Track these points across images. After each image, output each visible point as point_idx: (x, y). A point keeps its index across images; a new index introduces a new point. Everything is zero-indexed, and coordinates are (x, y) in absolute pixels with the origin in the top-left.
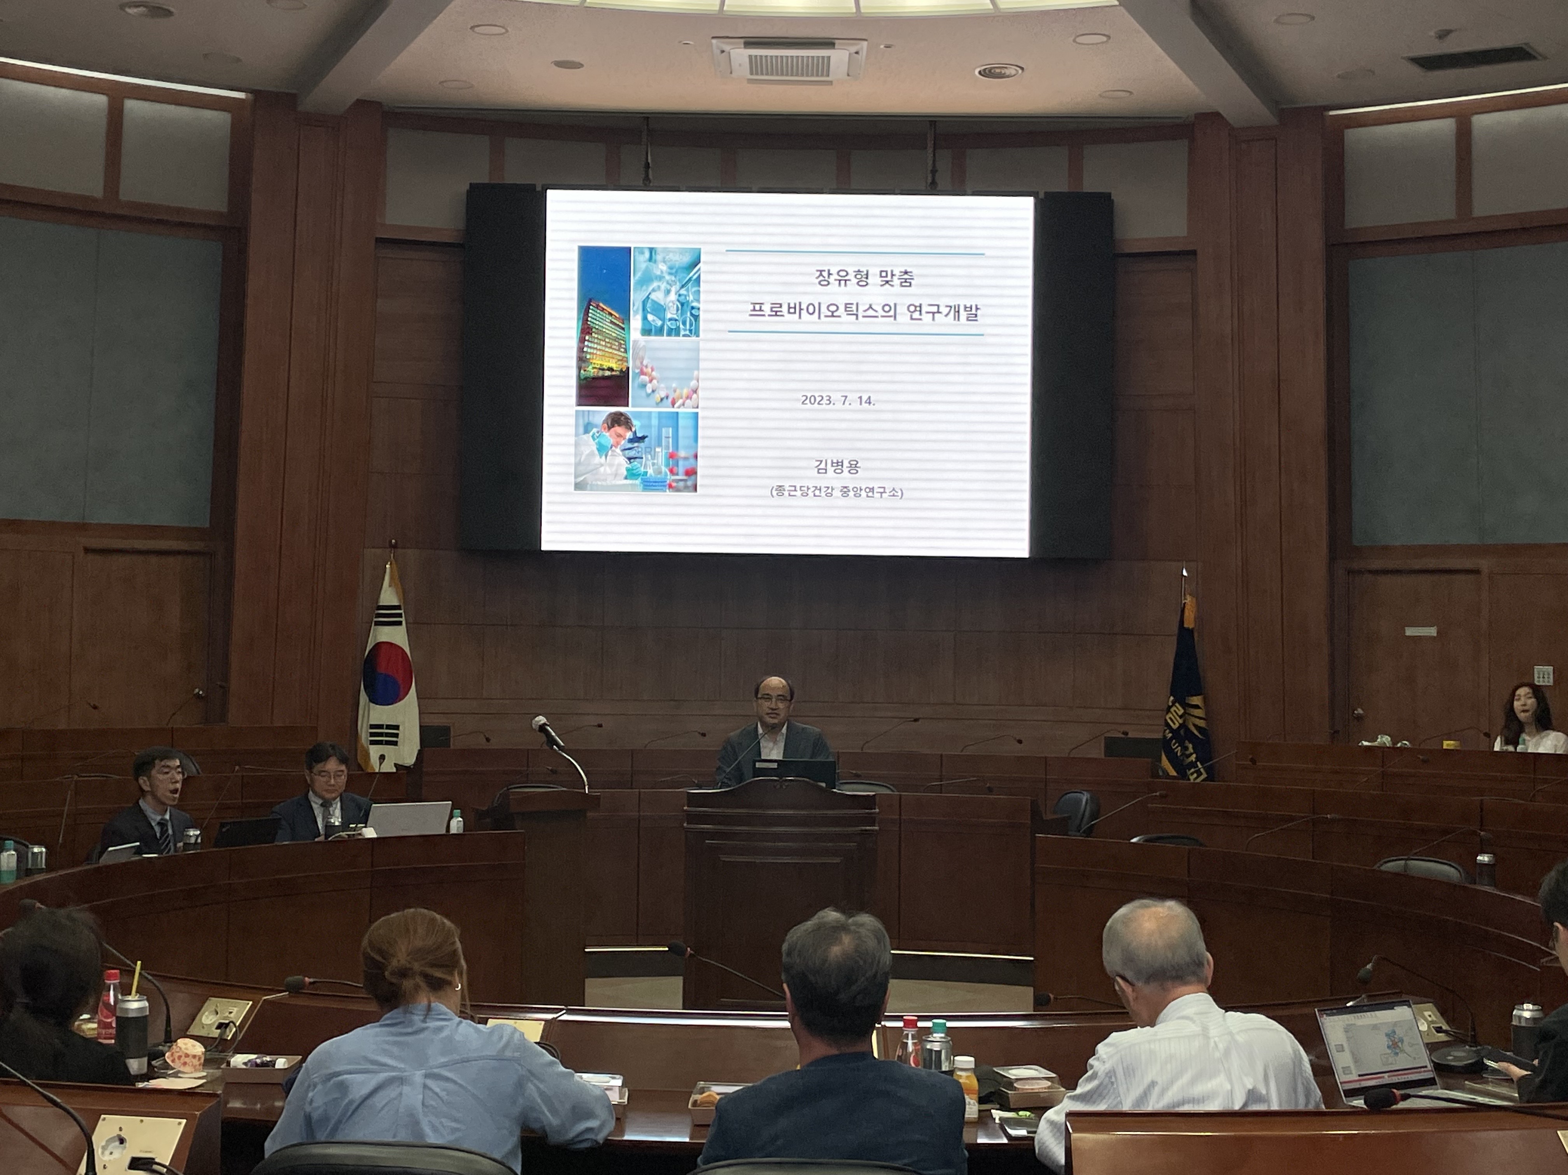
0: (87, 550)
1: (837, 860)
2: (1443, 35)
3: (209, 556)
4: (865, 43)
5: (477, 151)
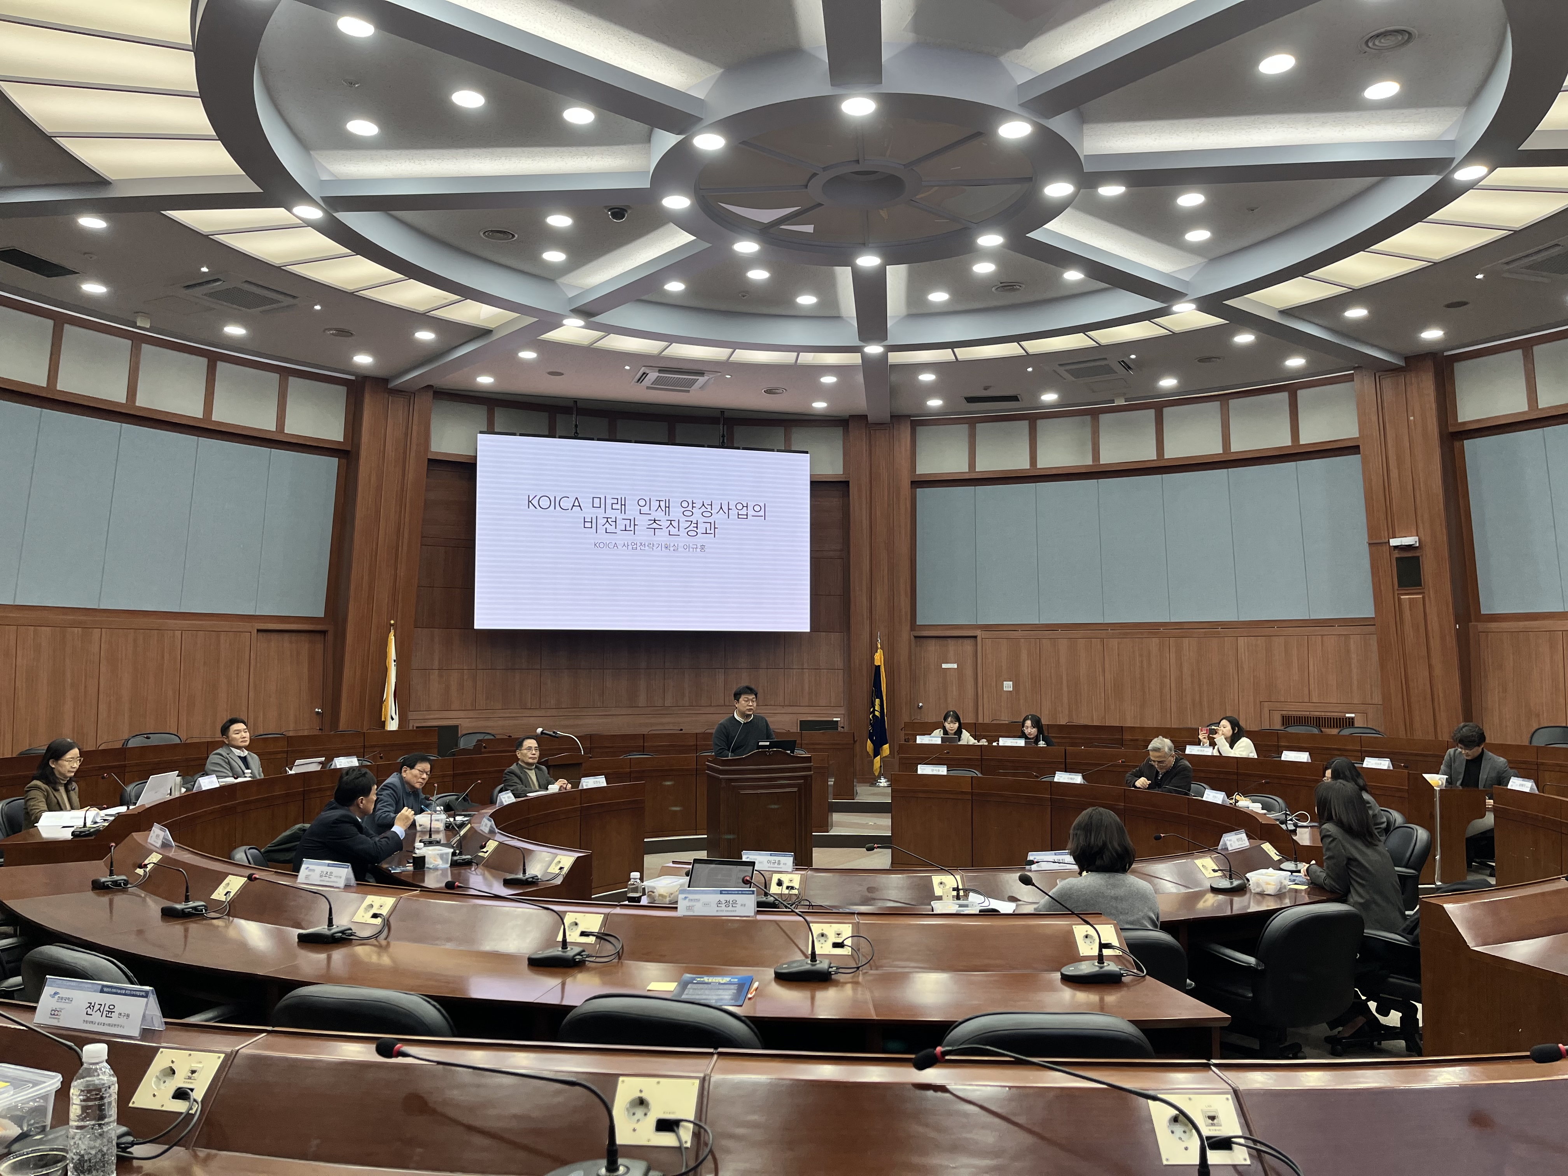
0: (258, 631)
1: (795, 790)
2: (986, 389)
3: (324, 633)
4: (720, 374)
5: (480, 413)
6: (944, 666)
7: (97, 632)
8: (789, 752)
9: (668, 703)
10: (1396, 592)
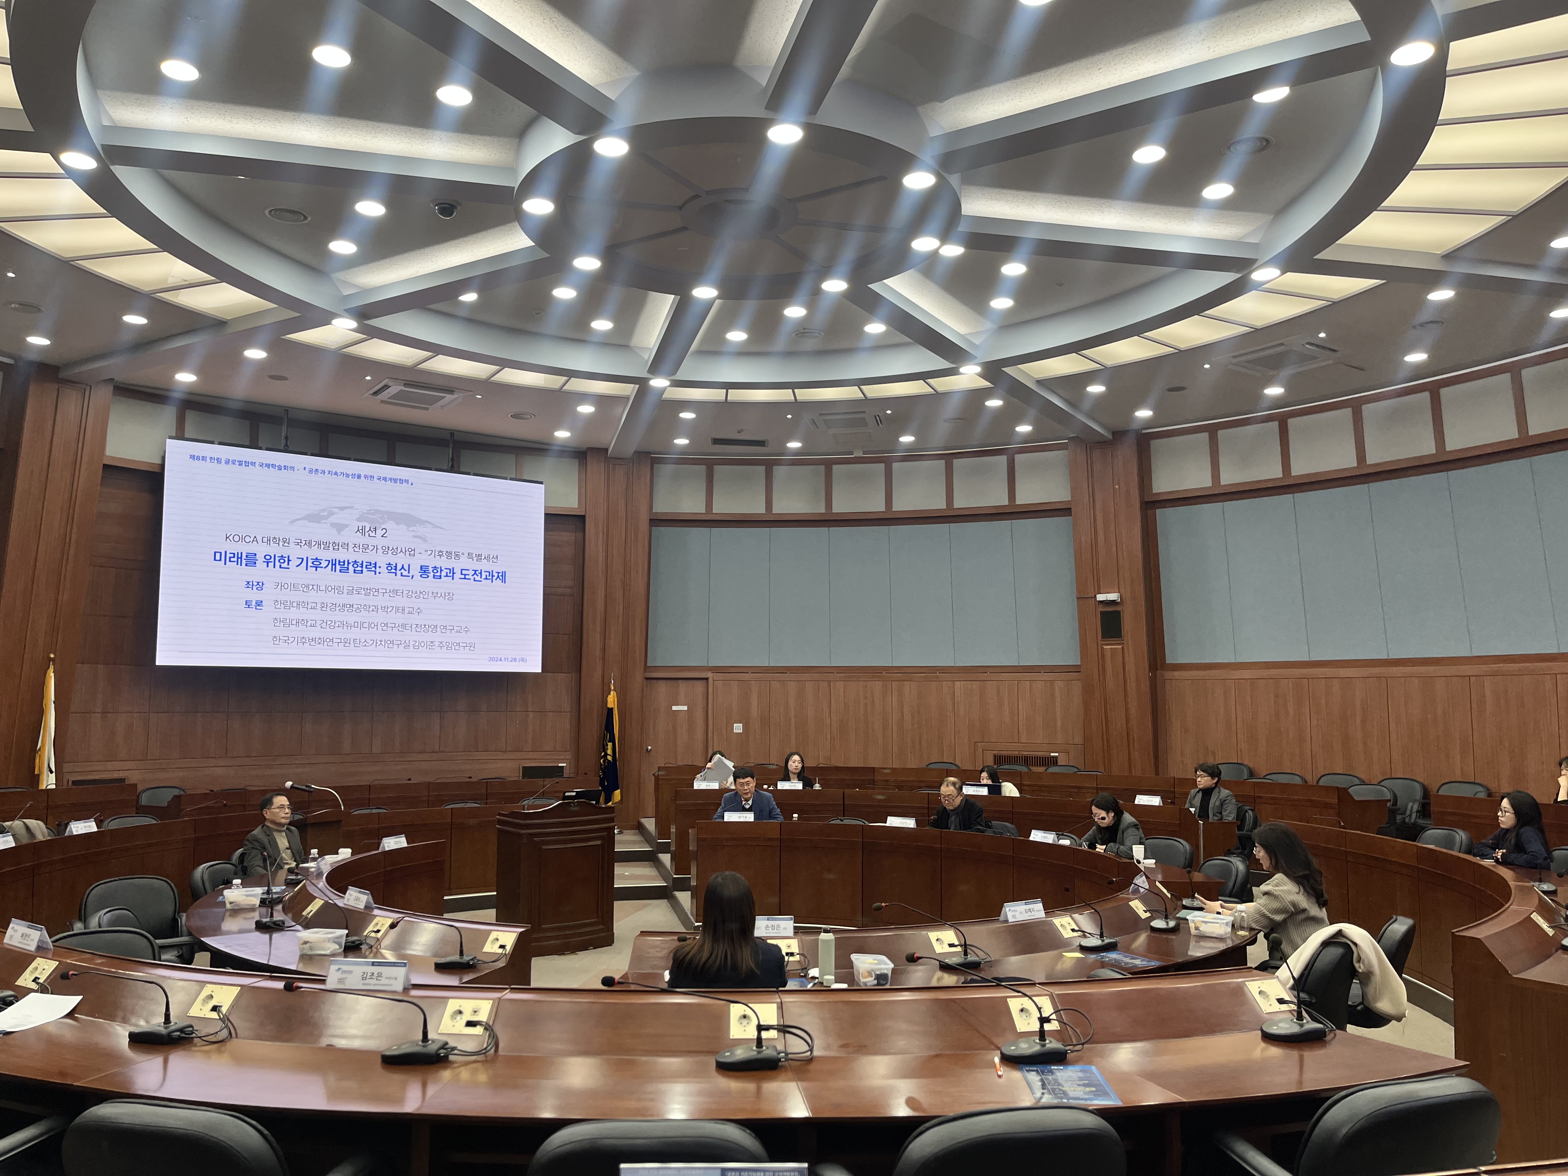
1: (599, 842)
2: (740, 431)
4: (471, 393)
5: (170, 418)
6: (674, 708)
8: (594, 802)
9: (377, 749)
10: (1100, 643)
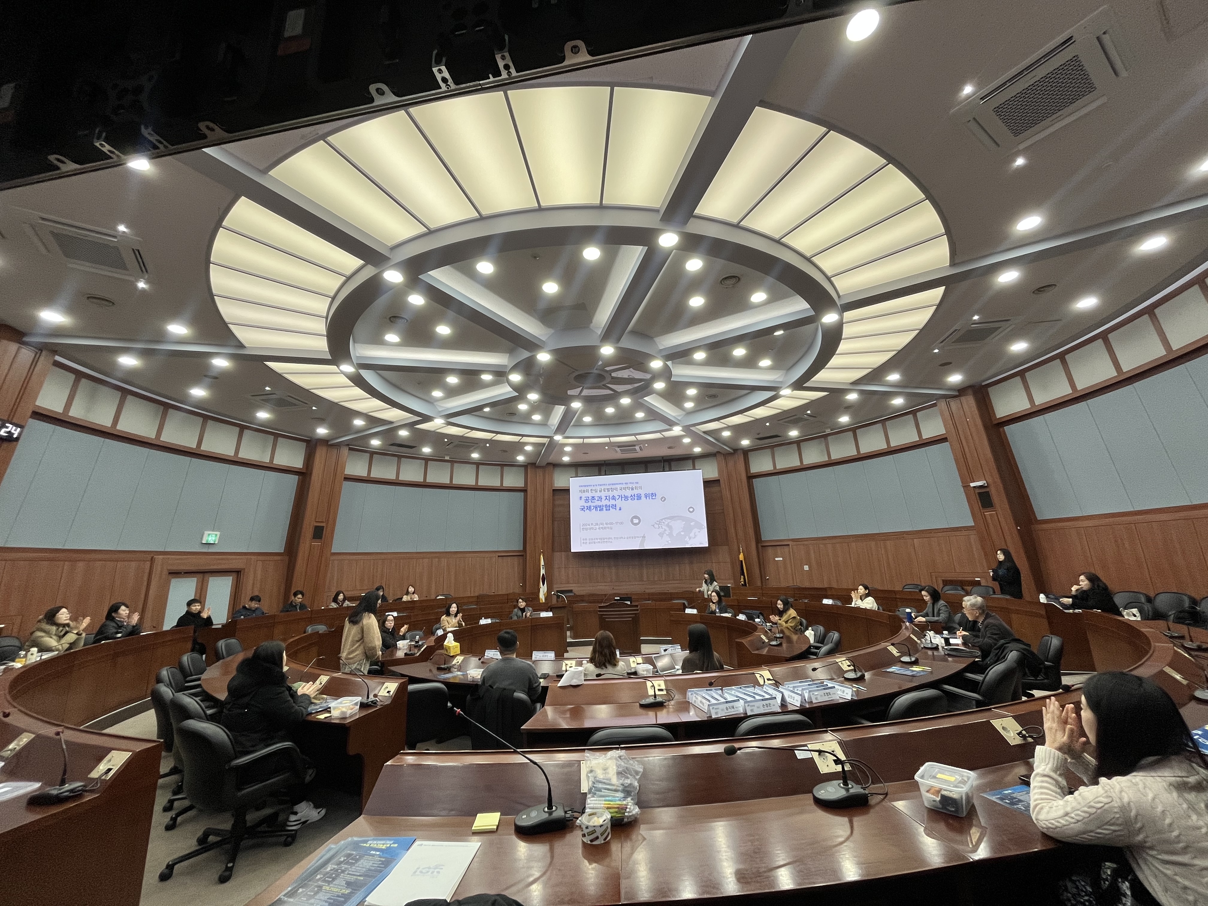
0: (499, 556)
1: (631, 619)
2: (758, 434)
3: (522, 556)
4: (640, 445)
5: (572, 471)
6: (776, 559)
7: (443, 560)
9: (656, 579)
10: (982, 511)
